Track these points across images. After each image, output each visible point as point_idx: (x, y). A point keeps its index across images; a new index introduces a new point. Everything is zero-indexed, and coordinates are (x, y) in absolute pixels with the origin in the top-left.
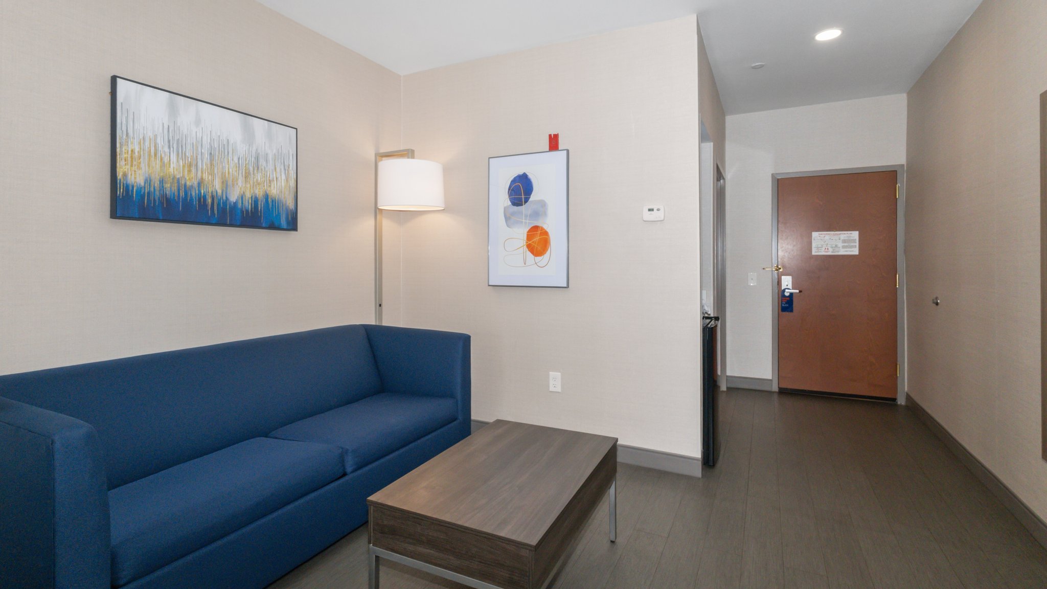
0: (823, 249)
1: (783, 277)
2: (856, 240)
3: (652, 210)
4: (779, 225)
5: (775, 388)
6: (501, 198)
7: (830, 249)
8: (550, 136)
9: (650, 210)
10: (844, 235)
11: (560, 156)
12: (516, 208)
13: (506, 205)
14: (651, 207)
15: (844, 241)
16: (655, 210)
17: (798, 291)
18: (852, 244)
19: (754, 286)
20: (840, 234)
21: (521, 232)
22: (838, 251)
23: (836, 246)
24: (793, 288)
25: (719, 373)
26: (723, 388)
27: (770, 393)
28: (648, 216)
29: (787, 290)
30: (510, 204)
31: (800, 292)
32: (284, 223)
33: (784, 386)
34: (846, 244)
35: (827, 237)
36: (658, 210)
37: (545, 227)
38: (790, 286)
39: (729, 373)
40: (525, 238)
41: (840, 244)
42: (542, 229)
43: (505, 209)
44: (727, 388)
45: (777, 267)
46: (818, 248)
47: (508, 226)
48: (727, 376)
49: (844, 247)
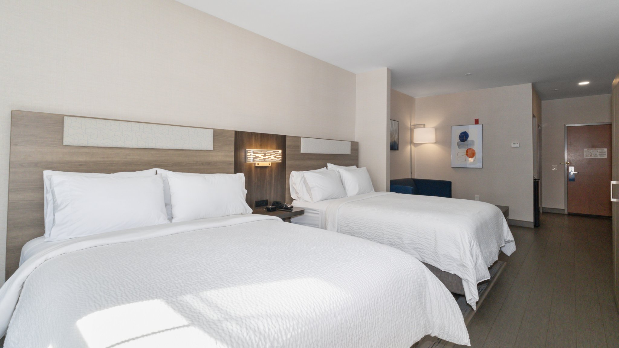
0: (590, 156)
1: (570, 167)
2: (605, 152)
3: (515, 144)
4: (568, 146)
5: (566, 212)
6: (456, 139)
7: (593, 156)
8: (475, 119)
9: (514, 144)
10: (600, 150)
11: (479, 126)
12: (462, 142)
13: (458, 141)
14: (514, 143)
15: (600, 152)
16: (516, 144)
17: (577, 173)
18: (604, 154)
19: (556, 171)
20: (598, 150)
21: (464, 150)
22: (597, 157)
23: (596, 154)
24: (575, 172)
25: (540, 206)
26: (541, 212)
27: (564, 215)
28: (513, 146)
29: (572, 172)
30: (460, 141)
31: (578, 173)
32: (397, 149)
33: (571, 212)
34: (601, 154)
35: (591, 151)
36: (517, 144)
37: (473, 149)
38: (573, 170)
39: (543, 206)
40: (466, 152)
41: (598, 154)
42: (472, 149)
43: (458, 143)
44: (542, 212)
45: (567, 163)
46: (587, 155)
47: (459, 148)
48: (542, 208)
49: (599, 155)
